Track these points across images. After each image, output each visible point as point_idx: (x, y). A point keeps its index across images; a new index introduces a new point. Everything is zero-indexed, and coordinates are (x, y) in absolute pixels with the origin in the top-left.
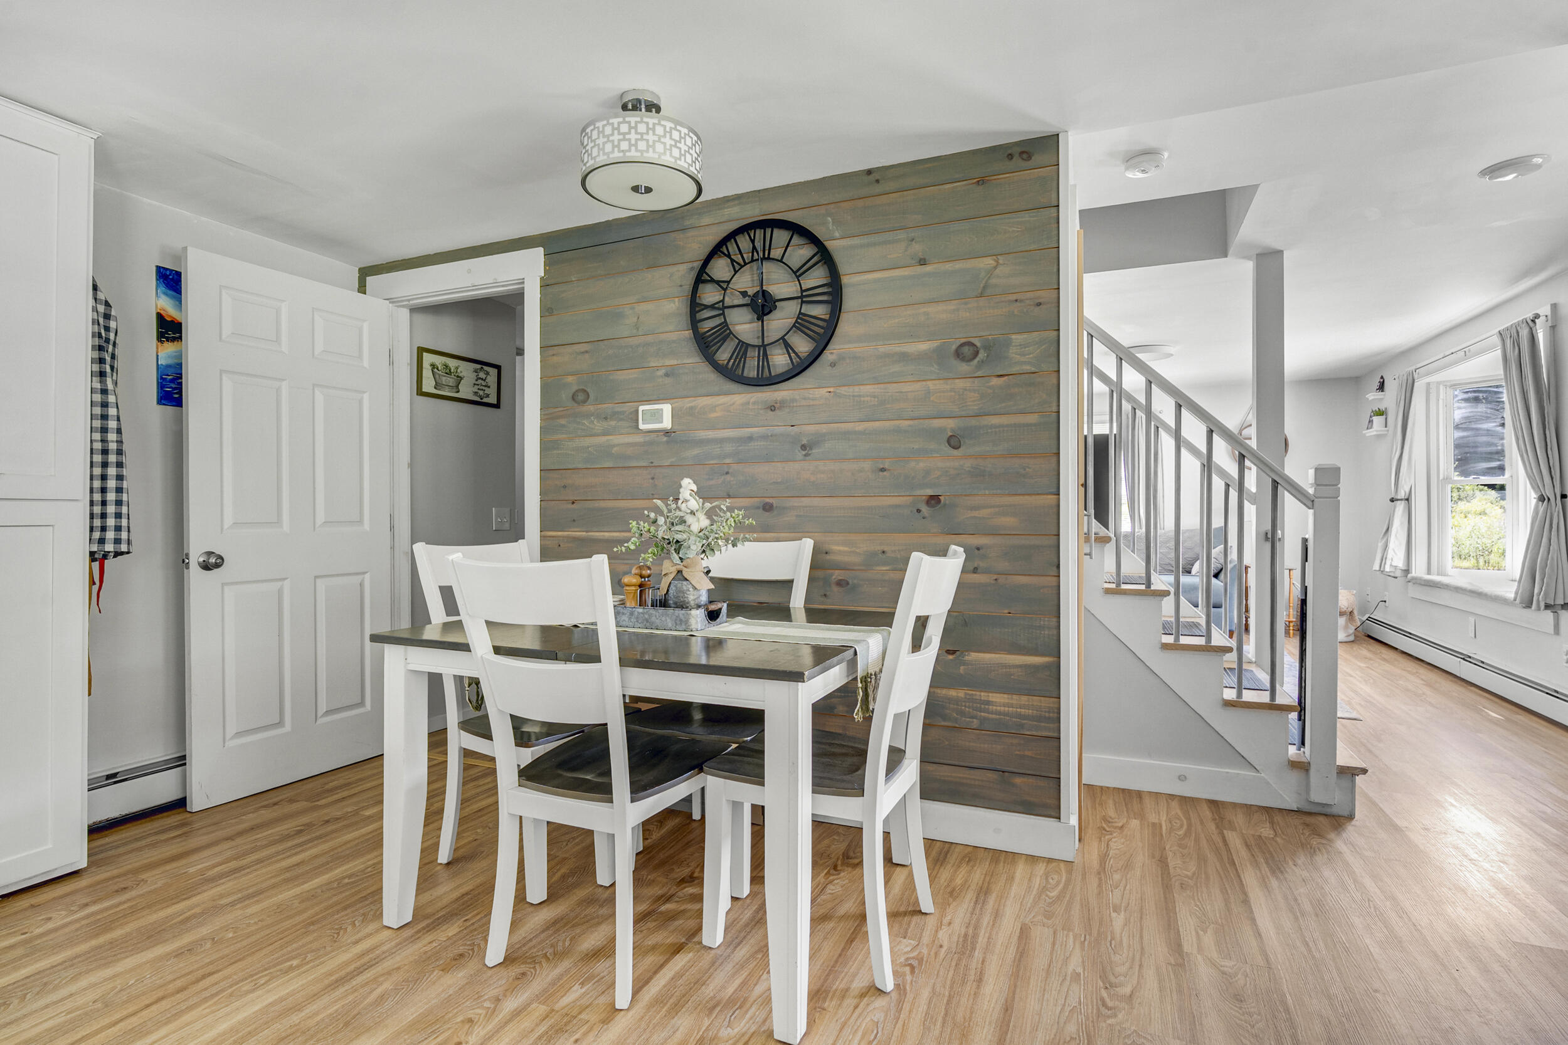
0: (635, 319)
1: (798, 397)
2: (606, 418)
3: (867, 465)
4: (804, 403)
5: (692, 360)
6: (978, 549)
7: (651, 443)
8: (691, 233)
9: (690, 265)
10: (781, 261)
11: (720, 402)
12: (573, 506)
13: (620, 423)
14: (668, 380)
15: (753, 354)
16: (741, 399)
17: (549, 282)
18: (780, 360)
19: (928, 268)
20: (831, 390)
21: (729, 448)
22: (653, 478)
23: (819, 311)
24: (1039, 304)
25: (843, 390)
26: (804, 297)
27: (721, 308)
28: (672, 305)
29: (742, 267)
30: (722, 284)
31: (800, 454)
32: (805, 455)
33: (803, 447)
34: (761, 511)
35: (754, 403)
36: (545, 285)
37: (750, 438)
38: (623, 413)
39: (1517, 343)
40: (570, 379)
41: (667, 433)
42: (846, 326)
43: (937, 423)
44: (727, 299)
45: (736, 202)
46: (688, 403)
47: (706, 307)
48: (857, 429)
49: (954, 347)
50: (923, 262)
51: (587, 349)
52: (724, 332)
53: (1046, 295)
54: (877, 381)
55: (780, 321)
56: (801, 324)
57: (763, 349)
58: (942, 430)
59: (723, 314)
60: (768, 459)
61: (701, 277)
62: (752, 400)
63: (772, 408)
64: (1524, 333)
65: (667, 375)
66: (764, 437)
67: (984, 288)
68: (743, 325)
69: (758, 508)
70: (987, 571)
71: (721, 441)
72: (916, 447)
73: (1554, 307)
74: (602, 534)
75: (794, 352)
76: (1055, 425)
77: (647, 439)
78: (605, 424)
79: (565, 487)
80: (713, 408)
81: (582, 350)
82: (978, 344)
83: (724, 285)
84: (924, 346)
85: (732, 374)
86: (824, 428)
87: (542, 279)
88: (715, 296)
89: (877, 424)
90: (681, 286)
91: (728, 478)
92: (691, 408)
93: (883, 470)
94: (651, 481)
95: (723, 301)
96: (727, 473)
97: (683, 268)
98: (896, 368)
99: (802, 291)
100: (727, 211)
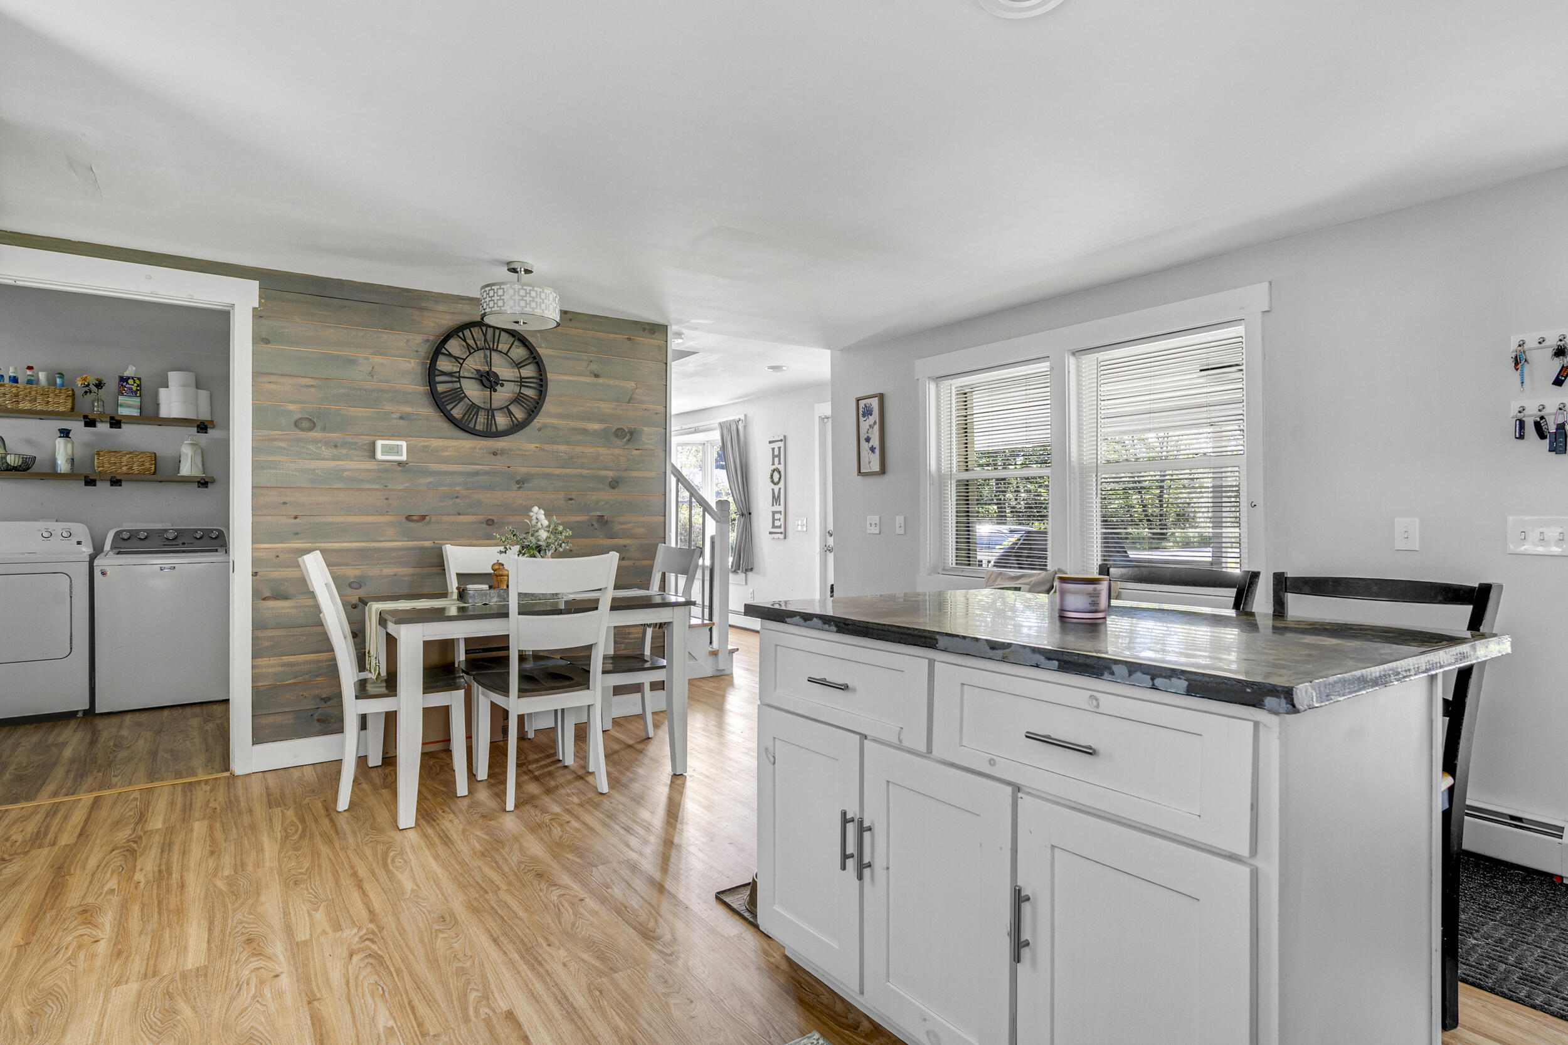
0: (370, 368)
1: (514, 448)
2: (336, 446)
3: (561, 496)
4: (518, 452)
5: (426, 411)
6: (625, 546)
7: (386, 471)
8: (426, 313)
9: (426, 337)
10: (506, 354)
11: (451, 445)
12: (296, 521)
13: (351, 452)
14: (402, 422)
15: (482, 414)
16: (467, 444)
17: (262, 314)
18: (502, 421)
19: (600, 381)
20: (538, 446)
21: (459, 479)
22: (387, 499)
23: (530, 393)
24: (657, 413)
25: (546, 447)
26: (522, 382)
27: (456, 376)
28: (408, 364)
29: (475, 351)
30: (459, 360)
31: (515, 487)
32: (519, 488)
33: (518, 482)
34: (484, 525)
35: (480, 449)
36: (258, 315)
37: (477, 473)
38: (356, 443)
39: (730, 431)
40: (291, 407)
41: (400, 463)
42: (548, 406)
43: (604, 473)
44: (461, 372)
45: (467, 302)
46: (421, 442)
47: (443, 373)
48: (555, 472)
49: (614, 430)
50: (596, 376)
51: (314, 384)
52: (458, 395)
53: (660, 408)
54: (567, 443)
55: (503, 395)
56: (518, 399)
57: (491, 412)
58: (606, 477)
59: (459, 381)
60: (491, 487)
61: (438, 350)
62: (479, 446)
63: (495, 454)
64: (734, 427)
65: (401, 418)
66: (487, 473)
67: (630, 399)
68: (473, 392)
69: (483, 523)
70: (629, 559)
71: (452, 473)
72: (591, 486)
73: (745, 415)
74: (330, 544)
75: (515, 417)
76: (664, 479)
77: (381, 467)
78: (335, 451)
79: (285, 503)
80: (445, 449)
81: (308, 384)
82: (626, 430)
83: (461, 361)
84: (596, 426)
85: (462, 426)
86: (533, 470)
87: (254, 309)
88: (448, 366)
89: (568, 471)
90: (417, 351)
91: (458, 500)
92: (425, 447)
93: (571, 499)
94: (385, 501)
95: (459, 372)
96: (457, 497)
97: (418, 339)
98: (580, 437)
99: (521, 378)
100: (459, 306)
